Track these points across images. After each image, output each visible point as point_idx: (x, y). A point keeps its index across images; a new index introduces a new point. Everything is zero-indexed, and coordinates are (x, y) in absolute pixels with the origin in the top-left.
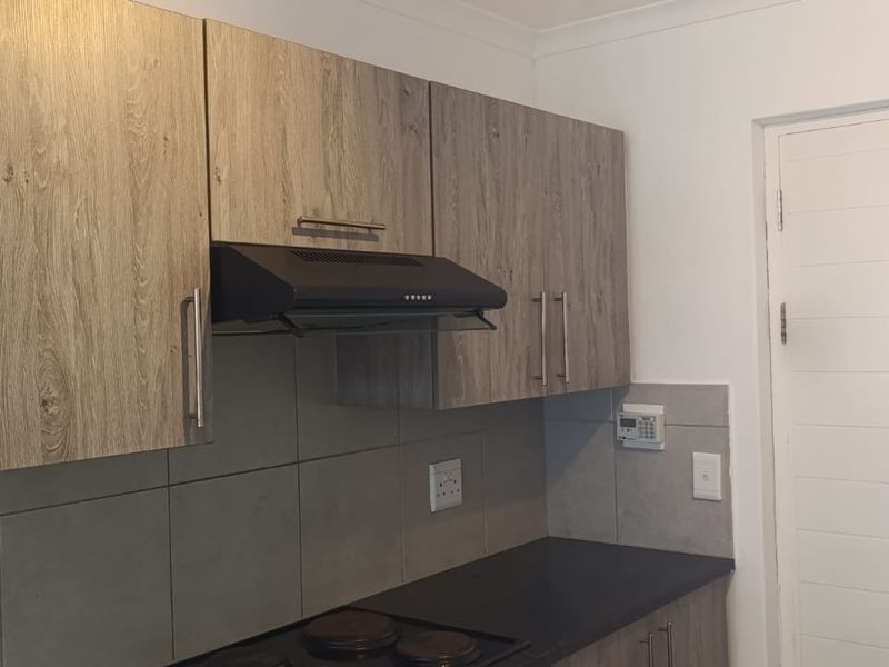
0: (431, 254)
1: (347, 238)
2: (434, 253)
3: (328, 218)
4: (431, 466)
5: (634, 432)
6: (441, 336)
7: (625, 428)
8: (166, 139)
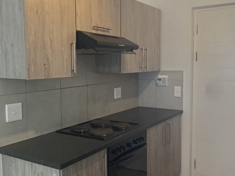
0: (120, 36)
1: (103, 31)
2: (121, 36)
3: (99, 26)
4: (115, 89)
5: (161, 82)
6: (122, 55)
7: (158, 81)
8: (67, 5)
